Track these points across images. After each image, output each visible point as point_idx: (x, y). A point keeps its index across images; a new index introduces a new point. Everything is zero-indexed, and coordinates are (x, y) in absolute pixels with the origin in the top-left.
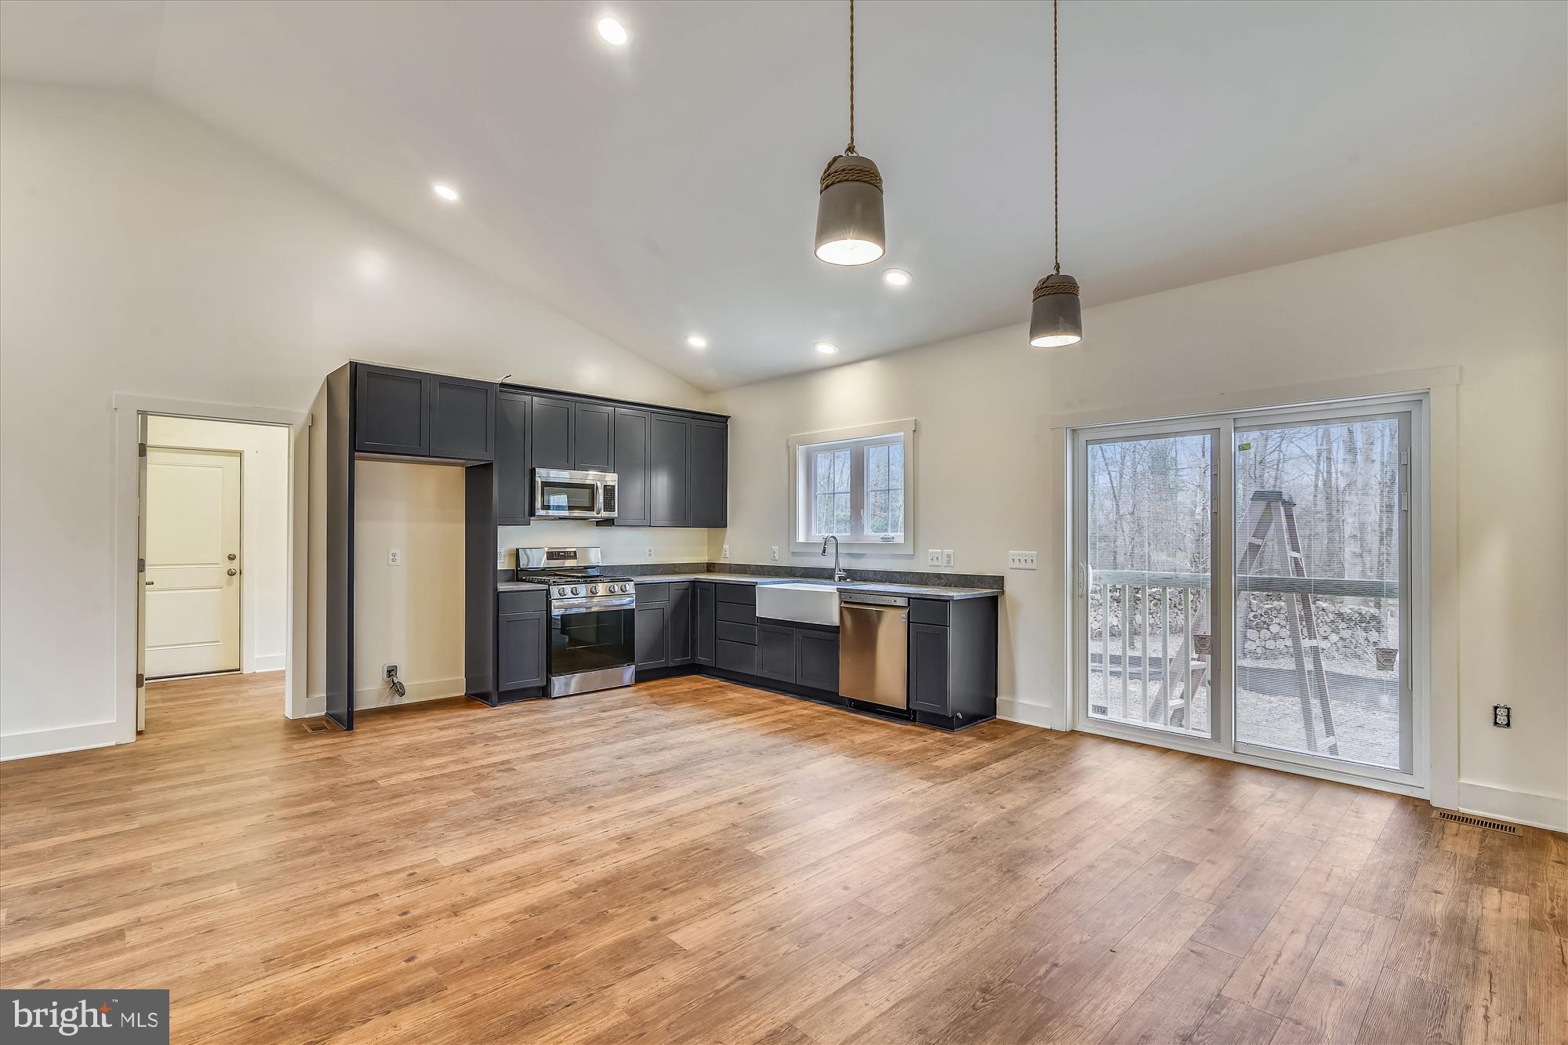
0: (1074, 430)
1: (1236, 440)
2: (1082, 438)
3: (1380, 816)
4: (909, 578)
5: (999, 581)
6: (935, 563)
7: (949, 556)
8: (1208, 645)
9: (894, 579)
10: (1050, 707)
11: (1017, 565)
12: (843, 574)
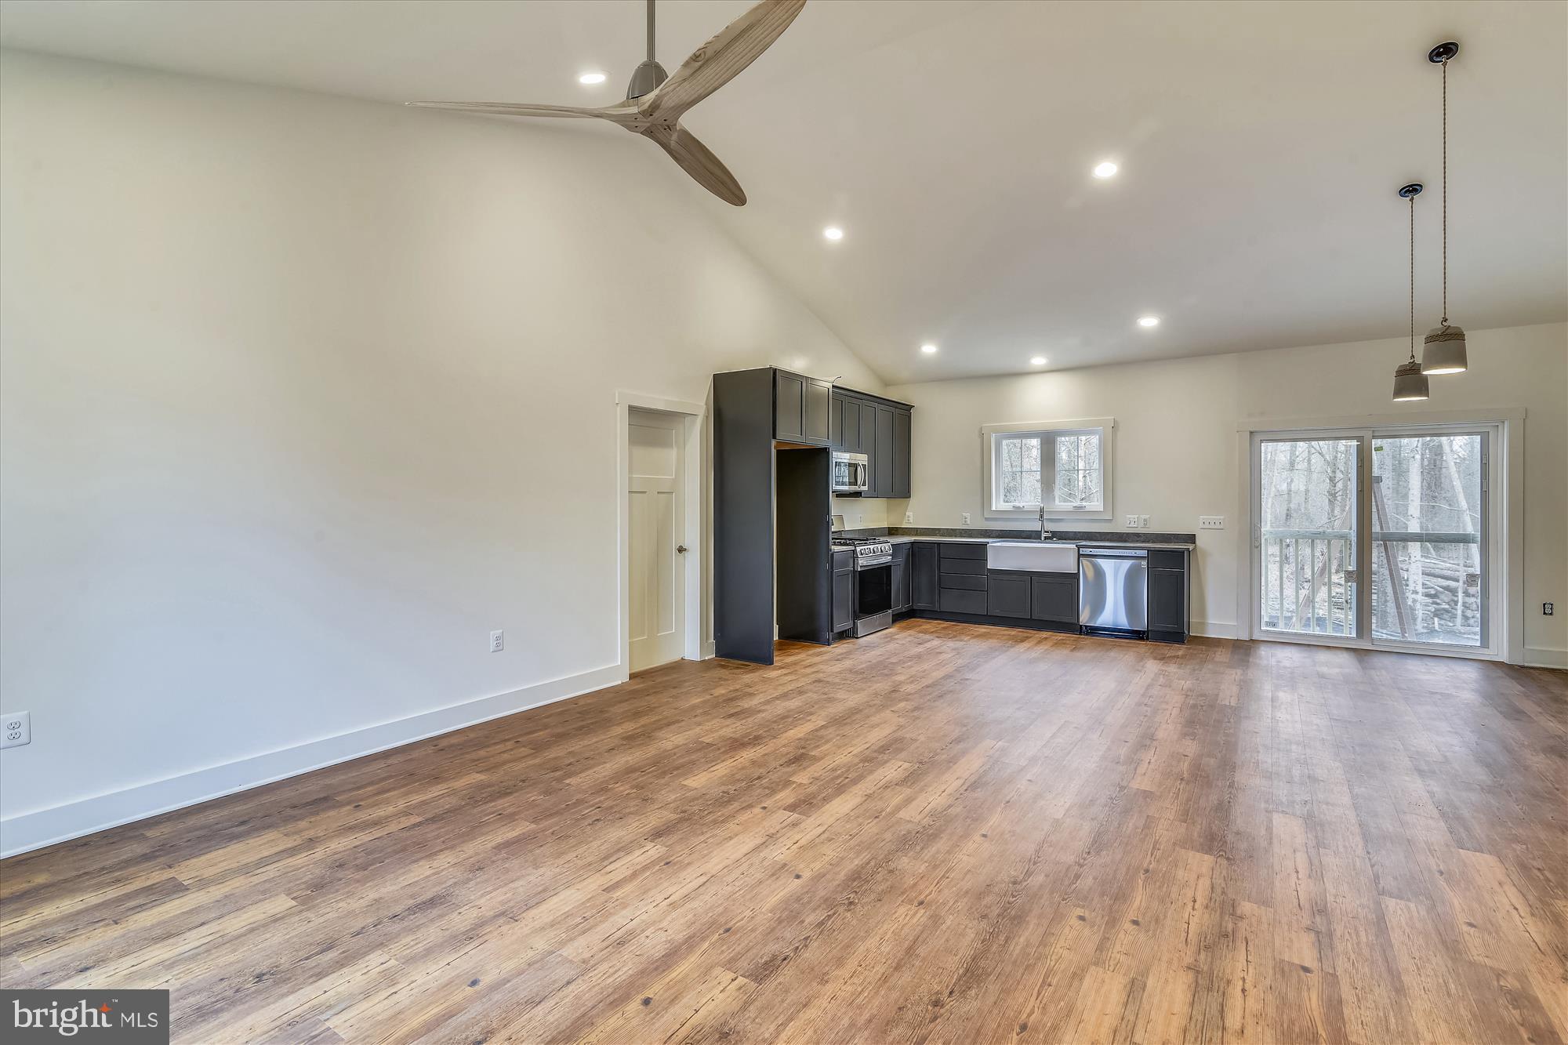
0: (1251, 433)
1: (1375, 443)
2: (1258, 438)
3: (1470, 674)
4: (1108, 537)
5: (1191, 539)
6: (1132, 525)
7: (1145, 520)
8: (1355, 576)
9: (1095, 538)
10: (1236, 624)
11: (1207, 526)
12: (1050, 535)
